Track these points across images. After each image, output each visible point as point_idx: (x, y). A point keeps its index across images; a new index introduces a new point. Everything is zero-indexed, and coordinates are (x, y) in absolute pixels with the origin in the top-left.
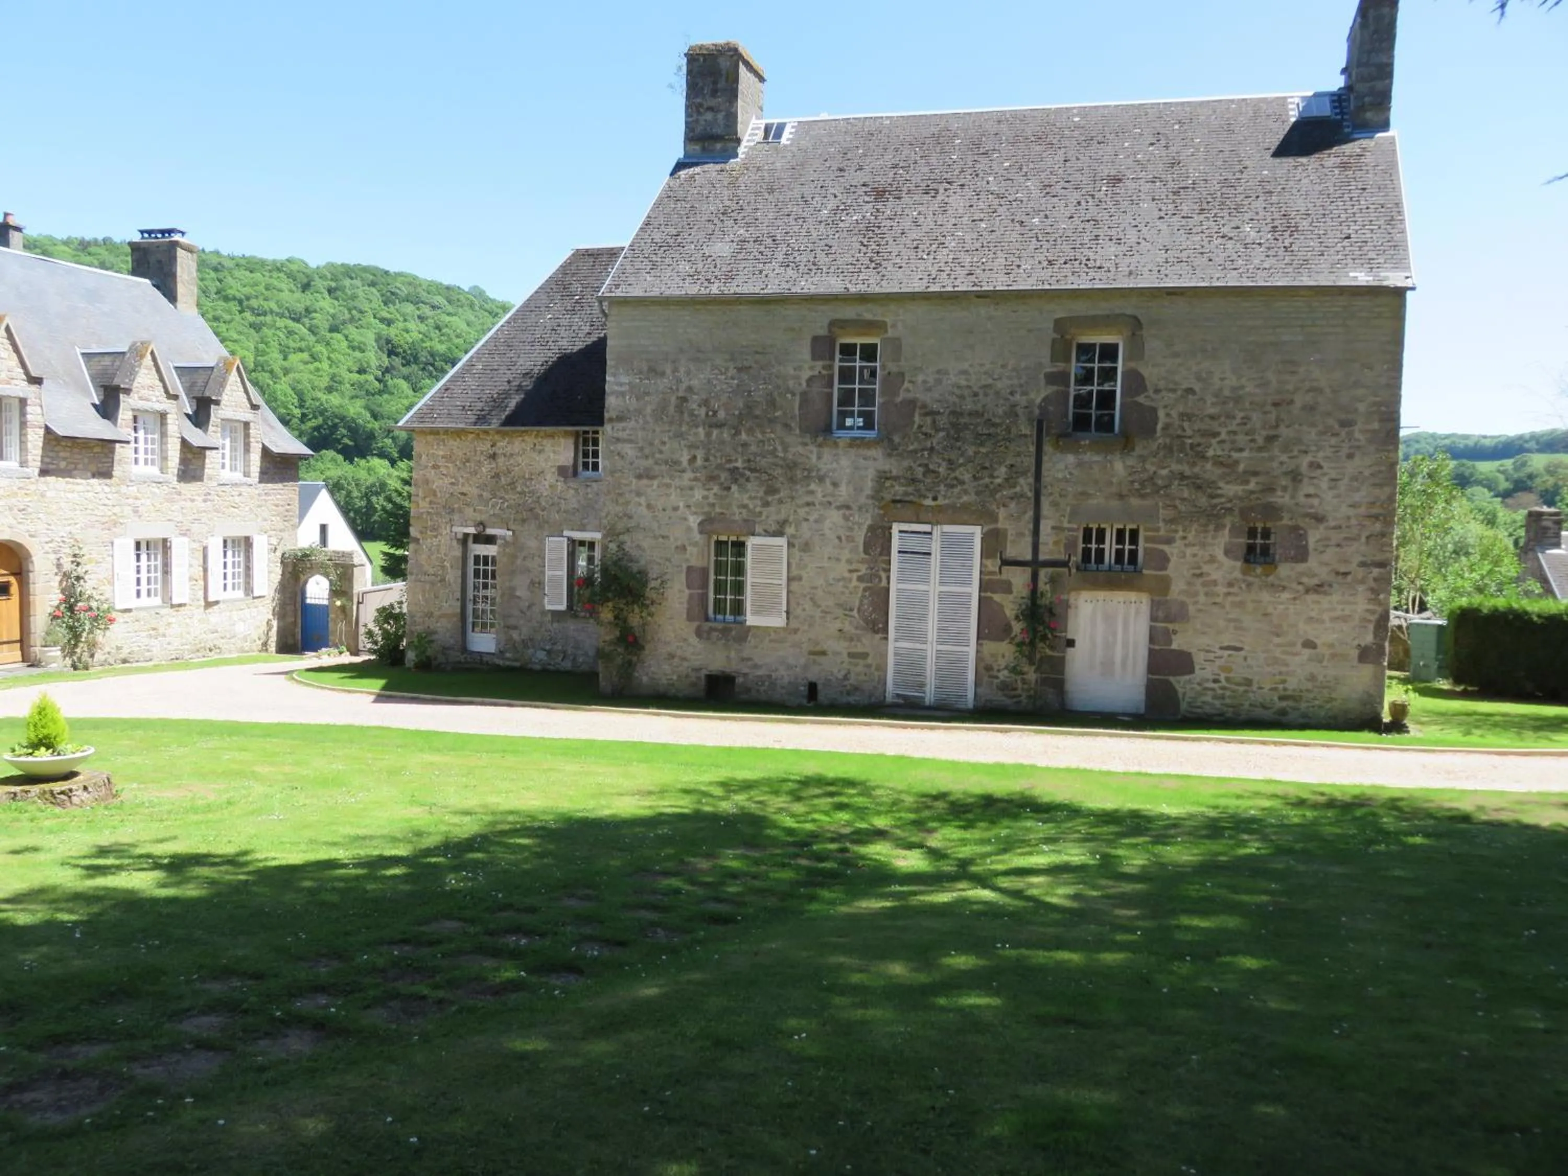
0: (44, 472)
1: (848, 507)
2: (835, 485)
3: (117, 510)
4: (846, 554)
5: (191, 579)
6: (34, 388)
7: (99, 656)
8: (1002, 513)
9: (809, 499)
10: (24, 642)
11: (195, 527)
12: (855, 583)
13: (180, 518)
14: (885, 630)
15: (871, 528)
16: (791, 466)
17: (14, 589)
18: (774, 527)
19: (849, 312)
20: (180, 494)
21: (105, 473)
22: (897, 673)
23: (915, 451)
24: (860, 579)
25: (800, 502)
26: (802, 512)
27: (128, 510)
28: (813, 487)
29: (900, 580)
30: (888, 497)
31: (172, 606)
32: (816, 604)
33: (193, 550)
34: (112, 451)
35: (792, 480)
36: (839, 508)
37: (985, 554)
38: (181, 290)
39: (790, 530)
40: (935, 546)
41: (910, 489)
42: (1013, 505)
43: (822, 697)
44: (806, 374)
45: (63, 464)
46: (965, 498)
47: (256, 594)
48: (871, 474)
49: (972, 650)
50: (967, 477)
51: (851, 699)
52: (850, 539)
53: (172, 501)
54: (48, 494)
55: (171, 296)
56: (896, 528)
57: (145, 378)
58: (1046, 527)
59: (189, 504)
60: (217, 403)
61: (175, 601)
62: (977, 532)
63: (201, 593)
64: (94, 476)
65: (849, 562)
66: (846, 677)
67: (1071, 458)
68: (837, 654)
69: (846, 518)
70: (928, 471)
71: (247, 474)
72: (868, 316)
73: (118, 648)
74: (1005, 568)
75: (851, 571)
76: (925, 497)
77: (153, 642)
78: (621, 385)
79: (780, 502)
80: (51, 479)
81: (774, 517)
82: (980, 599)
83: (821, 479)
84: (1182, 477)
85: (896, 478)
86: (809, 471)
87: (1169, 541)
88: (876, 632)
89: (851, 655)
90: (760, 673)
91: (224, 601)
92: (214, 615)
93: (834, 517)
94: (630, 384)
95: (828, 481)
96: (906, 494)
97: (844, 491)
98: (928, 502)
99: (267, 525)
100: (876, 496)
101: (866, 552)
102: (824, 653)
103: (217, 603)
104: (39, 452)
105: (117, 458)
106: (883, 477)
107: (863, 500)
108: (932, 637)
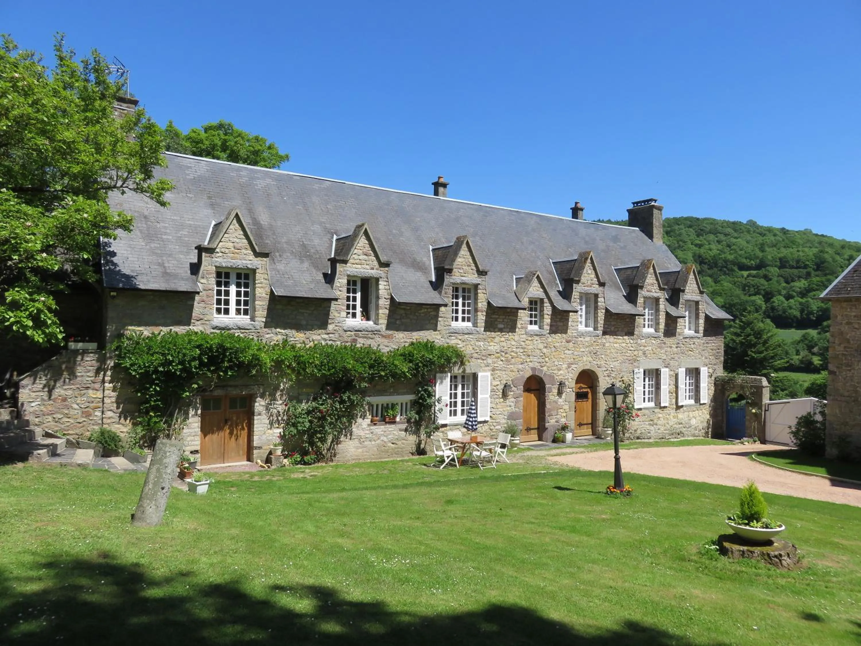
0: (605, 333)
3: (636, 353)
5: (670, 392)
6: (601, 288)
7: (627, 435)
10: (593, 425)
11: (672, 363)
13: (665, 357)
17: (590, 396)
20: (665, 343)
21: (630, 333)
27: (641, 353)
31: (661, 408)
33: (670, 376)
34: (634, 320)
38: (655, 231)
45: (613, 329)
47: (702, 402)
53: (660, 348)
54: (607, 345)
55: (650, 236)
57: (650, 279)
59: (669, 349)
60: (683, 291)
61: (663, 405)
63: (674, 400)
64: (626, 335)
71: (697, 331)
73: (635, 431)
77: (652, 428)
80: (607, 337)
91: (686, 406)
92: (682, 415)
99: (707, 361)
103: (682, 406)
104: (603, 322)
105: (636, 324)
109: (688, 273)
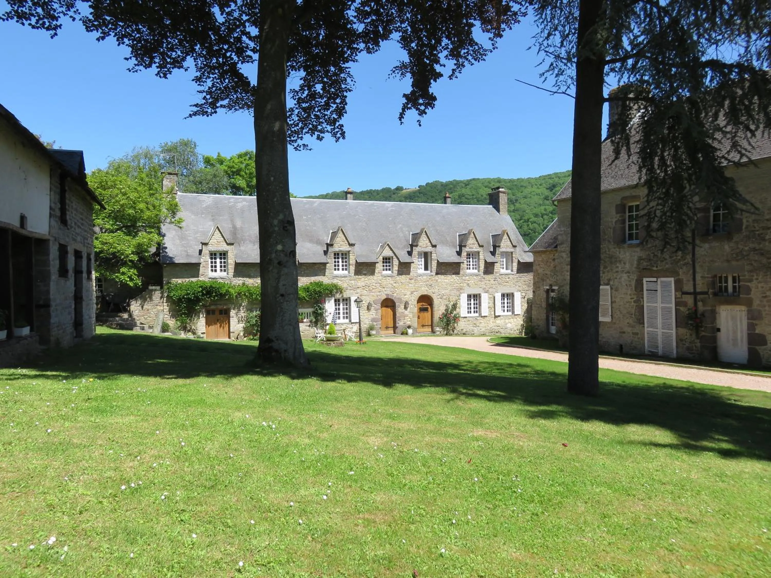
0: (437, 274)
1: (629, 272)
2: (625, 263)
3: (461, 285)
4: (629, 292)
5: (489, 308)
6: (434, 248)
7: (455, 332)
8: (681, 272)
9: (617, 270)
10: (432, 326)
11: (491, 290)
12: (633, 303)
13: (485, 287)
14: (644, 324)
15: (636, 280)
16: (611, 257)
17: (429, 309)
18: (606, 282)
19: (627, 193)
20: (484, 278)
21: (457, 273)
22: (649, 341)
23: (650, 248)
24: (634, 302)
25: (614, 271)
26: (615, 275)
27: (465, 285)
28: (618, 265)
29: (647, 302)
30: (642, 267)
31: (482, 317)
32: (621, 313)
33: (490, 298)
34: (460, 266)
35: (611, 263)
36: (626, 273)
37: (676, 290)
38: (501, 207)
39: (611, 283)
40: (659, 288)
41: (648, 263)
42: (685, 268)
43: (624, 350)
44: (614, 220)
45: (443, 271)
46: (667, 266)
47: (516, 313)
48: (636, 258)
49: (674, 332)
50: (667, 257)
51: (634, 352)
52: (630, 285)
53: (481, 281)
54: (439, 280)
55: (498, 210)
56: (645, 280)
57: (471, 241)
58: (698, 277)
59: (488, 282)
60: (499, 246)
61: (483, 315)
62: (672, 279)
63: (493, 313)
64: (453, 274)
65: (630, 295)
66: (632, 343)
67: (707, 246)
68: (629, 333)
69: (629, 277)
70: (655, 255)
71: (512, 271)
72: (634, 194)
73: (462, 330)
74: (683, 296)
75: (631, 299)
76: (653, 266)
77: (475, 328)
78: (561, 231)
79: (608, 272)
80: (439, 276)
81: (607, 278)
82: (676, 309)
83: (620, 261)
84: (754, 250)
85: (643, 259)
86: (616, 258)
87: (751, 281)
88: (640, 324)
89: (633, 333)
90: (604, 340)
91: (503, 316)
92: (498, 321)
93: (625, 276)
94: (564, 231)
95: (622, 263)
96: (647, 266)
97: (627, 266)
98: (655, 269)
99: (520, 289)
100: (637, 268)
101: (635, 290)
102: (624, 332)
103: (499, 316)
104: (435, 268)
105: (461, 268)
106: (640, 259)
107: (634, 269)
108: (660, 326)
109: (503, 235)
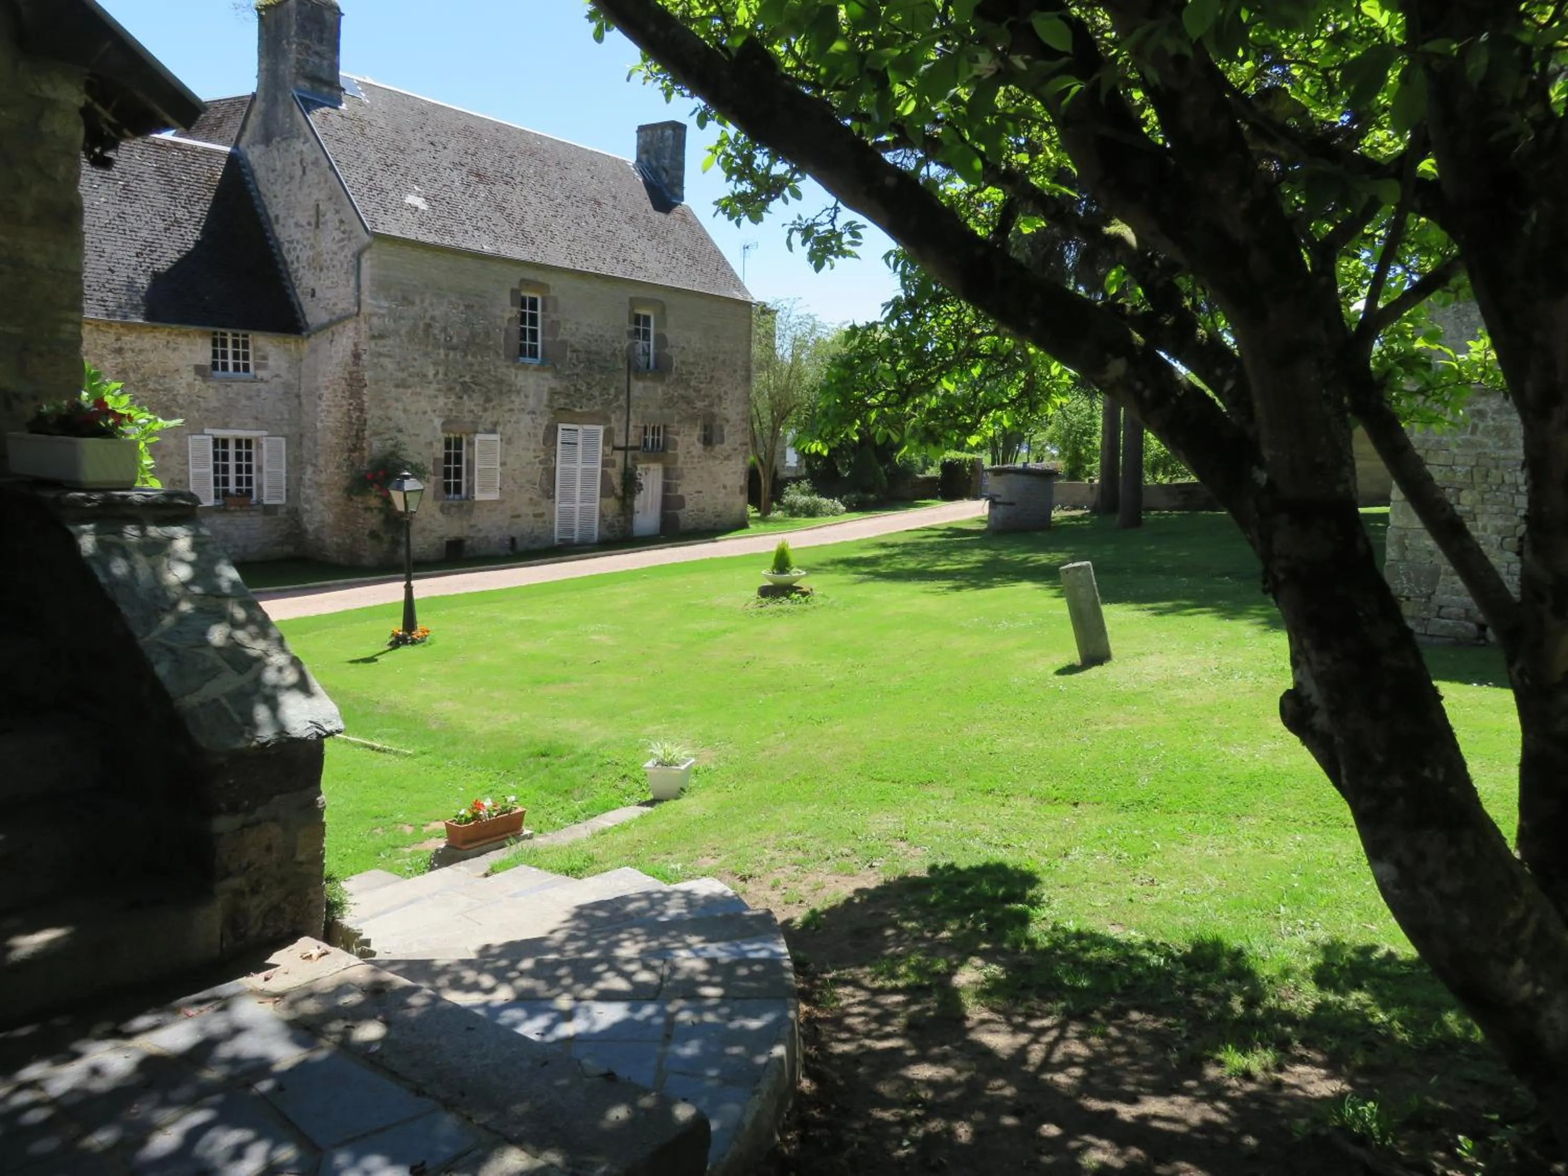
1: (534, 413)
2: (526, 397)
4: (532, 446)
8: (613, 417)
9: (511, 406)
12: (537, 465)
14: (554, 497)
15: (547, 427)
16: (500, 382)
18: (489, 427)
19: (530, 275)
22: (560, 524)
23: (569, 376)
24: (540, 462)
25: (506, 408)
26: (507, 415)
28: (513, 398)
29: (562, 462)
30: (556, 406)
32: (515, 482)
35: (501, 392)
36: (529, 413)
37: (606, 443)
39: (499, 429)
40: (580, 440)
41: (568, 401)
42: (618, 412)
43: (521, 546)
44: (507, 315)
46: (596, 408)
48: (546, 389)
49: (597, 505)
50: (597, 394)
51: (536, 546)
52: (535, 435)
56: (561, 426)
58: (631, 424)
62: (601, 429)
65: (535, 451)
66: (532, 532)
67: (641, 384)
68: (527, 515)
69: (533, 420)
70: (577, 390)
72: (540, 279)
74: (616, 452)
75: (536, 457)
76: (575, 406)
78: (380, 307)
79: (494, 408)
81: (490, 420)
82: (603, 472)
83: (518, 392)
84: (683, 397)
85: (559, 393)
86: (510, 385)
87: (678, 434)
88: (549, 498)
89: (535, 516)
90: (482, 535)
93: (526, 419)
94: (389, 308)
95: (522, 394)
96: (566, 404)
97: (531, 402)
98: (578, 410)
100: (550, 406)
101: (544, 444)
102: (519, 516)
106: (553, 392)
107: (542, 408)
108: (578, 498)
